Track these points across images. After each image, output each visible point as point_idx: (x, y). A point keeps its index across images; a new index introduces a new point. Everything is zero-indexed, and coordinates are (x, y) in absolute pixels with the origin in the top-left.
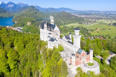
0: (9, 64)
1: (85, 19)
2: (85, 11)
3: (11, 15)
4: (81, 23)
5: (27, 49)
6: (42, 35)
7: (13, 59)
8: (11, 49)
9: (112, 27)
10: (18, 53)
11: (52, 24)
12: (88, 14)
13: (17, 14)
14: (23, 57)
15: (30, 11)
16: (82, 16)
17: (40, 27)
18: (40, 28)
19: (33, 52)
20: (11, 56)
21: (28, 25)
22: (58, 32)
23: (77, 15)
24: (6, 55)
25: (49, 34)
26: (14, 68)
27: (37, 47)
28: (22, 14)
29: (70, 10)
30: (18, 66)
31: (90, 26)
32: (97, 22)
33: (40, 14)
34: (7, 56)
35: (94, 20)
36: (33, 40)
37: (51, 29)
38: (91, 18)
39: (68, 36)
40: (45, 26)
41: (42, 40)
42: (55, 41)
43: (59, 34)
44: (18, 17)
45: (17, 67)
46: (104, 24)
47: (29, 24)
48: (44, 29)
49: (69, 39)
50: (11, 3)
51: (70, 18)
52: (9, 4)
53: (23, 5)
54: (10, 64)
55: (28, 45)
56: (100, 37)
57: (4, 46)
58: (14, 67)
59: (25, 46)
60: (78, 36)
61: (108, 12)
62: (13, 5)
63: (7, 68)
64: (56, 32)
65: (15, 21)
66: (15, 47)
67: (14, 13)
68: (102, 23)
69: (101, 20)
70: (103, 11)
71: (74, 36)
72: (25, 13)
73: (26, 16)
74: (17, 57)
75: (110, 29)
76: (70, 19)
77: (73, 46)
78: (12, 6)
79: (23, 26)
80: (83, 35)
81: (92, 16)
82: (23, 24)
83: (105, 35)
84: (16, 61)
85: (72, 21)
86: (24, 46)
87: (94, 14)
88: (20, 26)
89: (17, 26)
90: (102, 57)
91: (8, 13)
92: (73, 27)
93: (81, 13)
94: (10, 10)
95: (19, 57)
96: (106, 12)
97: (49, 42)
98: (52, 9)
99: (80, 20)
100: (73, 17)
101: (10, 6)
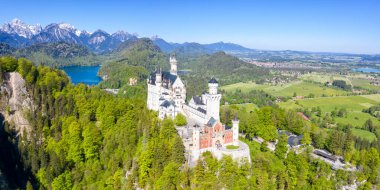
1: (272, 72)
2: (277, 52)
3: (96, 62)
4: (262, 82)
5: (120, 126)
6: (151, 98)
8: (90, 124)
9: (329, 91)
10: (101, 133)
11: (172, 73)
12: (283, 60)
13: (110, 59)
16: (266, 65)
17: (148, 80)
20: (89, 136)
21: (131, 84)
22: (181, 90)
23: (255, 63)
25: (164, 94)
28: (120, 59)
29: (240, 48)
31: (282, 88)
32: (300, 80)
33: (161, 59)
34: (83, 135)
35: (293, 75)
36: (132, 109)
37: (167, 83)
38: (289, 69)
39: (200, 98)
40: (158, 77)
41: (150, 108)
42: (171, 107)
43: (184, 95)
44: (110, 65)
46: (316, 83)
47: (132, 81)
48: (155, 85)
50: (100, 33)
51: (235, 70)
52: (95, 34)
53: (126, 37)
57: (78, 118)
61: (329, 54)
62: (103, 37)
64: (177, 90)
65: (104, 74)
66: (98, 122)
67: (103, 56)
68: (311, 82)
69: (309, 75)
72: (126, 57)
73: (129, 62)
74: (99, 138)
75: (324, 96)
76: (234, 72)
78: (100, 39)
79: (119, 87)
81: (290, 65)
82: (119, 82)
83: (310, 110)
86: (114, 120)
87: (297, 59)
91: (90, 57)
93: (266, 56)
94: (97, 48)
96: (324, 55)
97: (160, 108)
99: (259, 75)
100: (242, 67)
101: (97, 40)
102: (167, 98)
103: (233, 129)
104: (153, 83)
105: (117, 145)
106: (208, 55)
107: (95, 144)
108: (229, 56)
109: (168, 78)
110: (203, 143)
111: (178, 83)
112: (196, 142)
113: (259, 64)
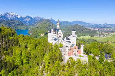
1: (98, 32)
2: (100, 25)
3: (27, 28)
4: (93, 36)
6: (50, 38)
12: (103, 28)
13: (33, 27)
15: (44, 23)
16: (95, 29)
17: (48, 31)
20: (25, 54)
23: (90, 28)
29: (85, 23)
31: (102, 38)
32: (110, 35)
35: (107, 33)
37: (56, 32)
38: (105, 31)
39: (68, 37)
40: (52, 30)
41: (49, 42)
42: (57, 40)
47: (42, 35)
49: (69, 39)
50: (28, 17)
51: (82, 31)
52: (26, 17)
54: (23, 60)
55: (38, 46)
57: (20, 47)
58: (26, 62)
62: (30, 19)
63: (21, 62)
64: (60, 35)
65: (31, 33)
66: (28, 49)
67: (30, 26)
72: (39, 26)
74: (29, 55)
78: (28, 19)
81: (106, 29)
82: (37, 35)
85: (84, 34)
87: (109, 27)
91: (25, 26)
93: (96, 26)
94: (27, 23)
100: (85, 30)
101: (27, 20)
102: (56, 37)
103: (81, 48)
104: (50, 32)
105: (36, 57)
106: (71, 26)
107: (27, 57)
108: (80, 26)
109: (56, 30)
110: (69, 54)
111: (60, 32)
112: (67, 53)
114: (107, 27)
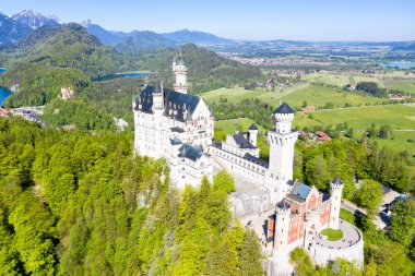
0: (19, 253)
1: (265, 73)
2: (264, 43)
4: (253, 86)
5: (87, 193)
6: (143, 136)
7: (37, 232)
8: (23, 195)
9: (352, 98)
10: (49, 210)
11: (181, 91)
12: (275, 55)
13: (17, 57)
14: (74, 222)
15: (66, 43)
16: (253, 61)
17: (134, 105)
18: (137, 108)
19: (112, 201)
20: (26, 222)
21: (64, 97)
22: (206, 122)
23: (235, 58)
24: (5, 221)
25: (173, 130)
26: (42, 267)
27: (126, 180)
28: (36, 57)
29: (212, 38)
30: (55, 257)
31: (282, 95)
32: (305, 82)
33: (103, 57)
34: (10, 222)
35: (294, 76)
36: (104, 155)
38: (286, 67)
39: (245, 136)
40: (158, 100)
41: (143, 153)
43: (210, 131)
44: (20, 67)
45: (53, 261)
46: (329, 86)
47: (66, 93)
48: (151, 112)
49: (251, 147)
51: (214, 70)
53: (38, 21)
54: (22, 253)
55: (87, 176)
56: (318, 133)
58: (42, 262)
59: (76, 179)
60: (288, 136)
61: (339, 44)
63: (15, 268)
65: (12, 83)
66: (37, 188)
67: (4, 53)
68: (322, 85)
69: (316, 74)
70: (322, 43)
71: (273, 135)
73: (53, 62)
75: (347, 105)
76: (212, 74)
77: (268, 172)
79: (44, 102)
80: (260, 128)
81: (287, 62)
82: (43, 94)
83: (334, 128)
84: (48, 241)
86: (73, 181)
87: (294, 53)
88: (33, 104)
89: (19, 103)
90: (359, 205)
92: (226, 101)
93: (252, 50)
95: (54, 225)
96: (332, 45)
97: (177, 160)
98: (149, 35)
99: (248, 76)
100: (223, 66)
104: (147, 108)
108: (203, 50)
113: (244, 61)
114: (288, 54)
